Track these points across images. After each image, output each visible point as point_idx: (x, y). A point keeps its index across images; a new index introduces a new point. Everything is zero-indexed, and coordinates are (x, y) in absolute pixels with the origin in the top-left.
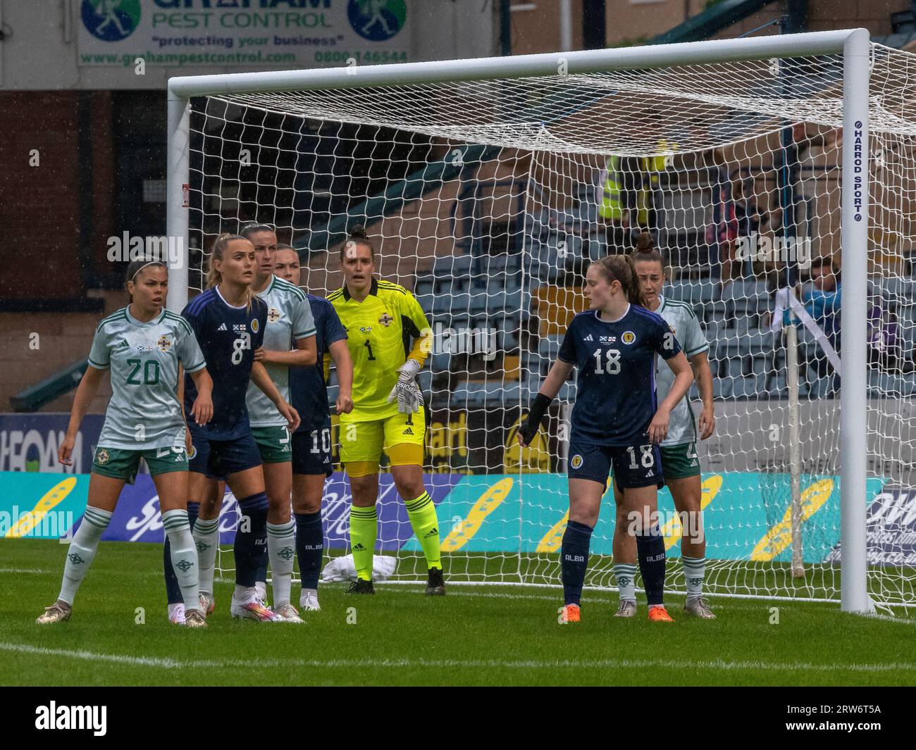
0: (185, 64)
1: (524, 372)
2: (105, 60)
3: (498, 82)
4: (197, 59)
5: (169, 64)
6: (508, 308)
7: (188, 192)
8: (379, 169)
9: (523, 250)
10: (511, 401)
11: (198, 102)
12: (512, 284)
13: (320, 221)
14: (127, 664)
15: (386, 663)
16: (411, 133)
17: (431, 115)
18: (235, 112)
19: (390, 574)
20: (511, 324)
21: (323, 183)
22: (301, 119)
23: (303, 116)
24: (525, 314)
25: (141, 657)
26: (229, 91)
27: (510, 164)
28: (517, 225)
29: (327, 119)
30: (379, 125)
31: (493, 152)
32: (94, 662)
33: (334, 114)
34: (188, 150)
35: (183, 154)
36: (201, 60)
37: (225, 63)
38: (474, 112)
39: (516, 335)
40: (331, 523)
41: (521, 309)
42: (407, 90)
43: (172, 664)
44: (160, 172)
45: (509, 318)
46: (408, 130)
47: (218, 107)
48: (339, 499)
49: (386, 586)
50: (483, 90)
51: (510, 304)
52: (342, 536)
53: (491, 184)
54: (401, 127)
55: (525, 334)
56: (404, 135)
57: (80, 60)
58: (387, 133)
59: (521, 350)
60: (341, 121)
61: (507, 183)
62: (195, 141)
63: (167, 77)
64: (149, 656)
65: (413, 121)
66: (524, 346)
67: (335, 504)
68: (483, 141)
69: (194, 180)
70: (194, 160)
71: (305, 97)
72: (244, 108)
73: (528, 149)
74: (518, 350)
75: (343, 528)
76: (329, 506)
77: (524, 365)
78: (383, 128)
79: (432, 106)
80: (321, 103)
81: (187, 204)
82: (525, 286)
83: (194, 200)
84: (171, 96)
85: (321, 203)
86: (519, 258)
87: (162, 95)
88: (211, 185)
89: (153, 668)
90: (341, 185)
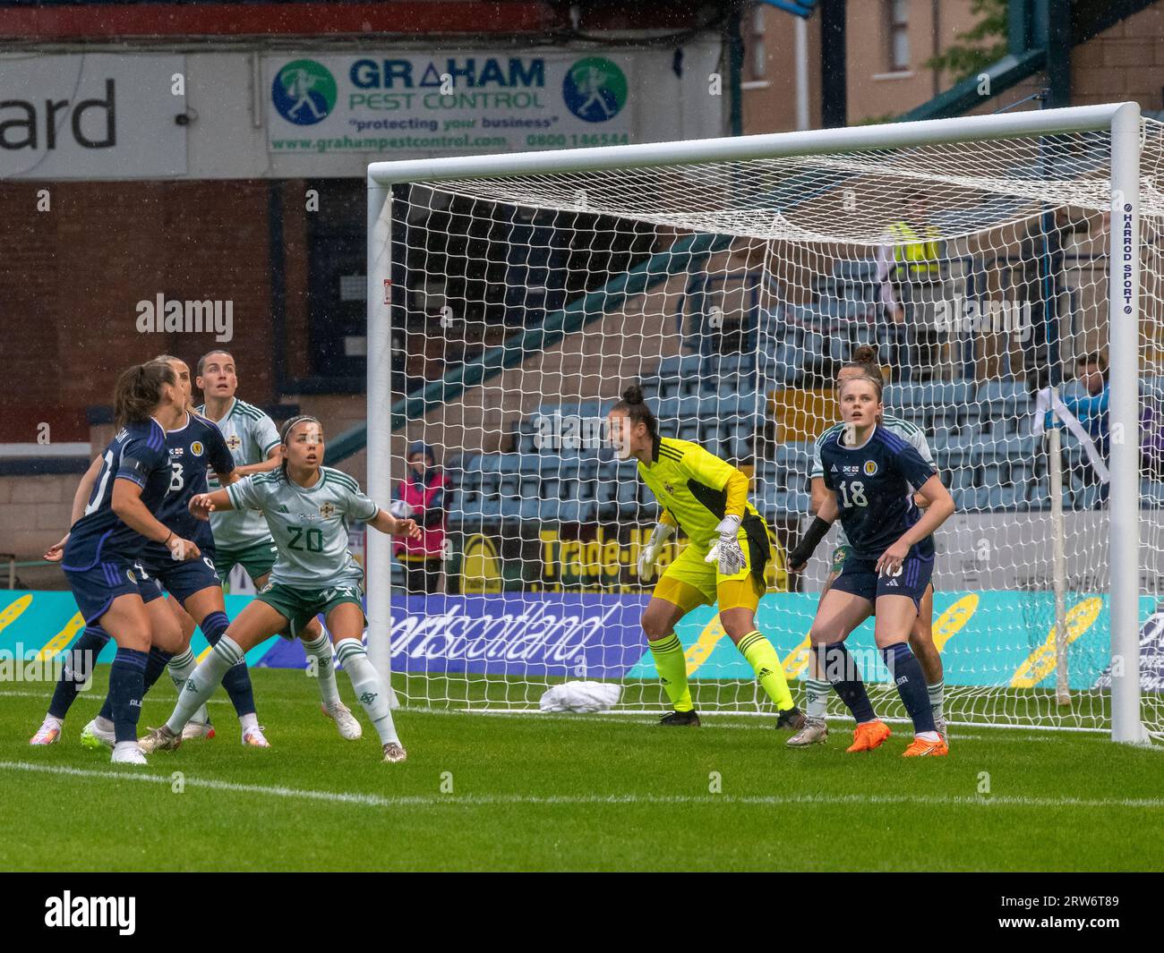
0: (385, 149)
1: (759, 482)
2: (298, 145)
3: (729, 165)
4: (398, 143)
5: (367, 149)
6: (741, 413)
7: (390, 288)
8: (600, 261)
9: (757, 348)
11: (401, 189)
12: (745, 387)
13: (534, 319)
14: (329, 802)
15: (611, 799)
16: (634, 221)
17: (655, 202)
18: (443, 199)
19: (614, 704)
20: (744, 430)
21: (536, 278)
22: (513, 208)
23: (515, 204)
24: (760, 419)
25: (343, 794)
26: (434, 177)
27: (742, 256)
28: (750, 321)
29: (541, 207)
30: (599, 213)
31: (724, 241)
32: (293, 799)
33: (550, 202)
34: (390, 242)
35: (385, 244)
36: (403, 145)
37: (428, 148)
38: (705, 199)
39: (749, 442)
40: (549, 648)
41: (756, 413)
42: (631, 174)
43: (377, 802)
44: (361, 268)
45: (741, 424)
46: (631, 218)
47: (422, 195)
48: (557, 621)
49: (610, 716)
50: (712, 175)
51: (743, 408)
52: (561, 662)
53: (720, 278)
54: (623, 215)
55: (760, 442)
56: (625, 224)
57: (271, 147)
58: (607, 222)
59: (756, 458)
60: (557, 209)
61: (739, 276)
62: (397, 232)
63: (366, 164)
64: (352, 791)
65: (637, 209)
66: (759, 454)
67: (553, 627)
68: (714, 230)
69: (397, 274)
70: (397, 253)
71: (517, 183)
72: (451, 196)
73: (762, 238)
74: (753, 458)
75: (562, 653)
76: (547, 629)
77: (759, 474)
78: (603, 216)
79: (656, 193)
80: (535, 190)
81: (390, 301)
82: (759, 388)
83: (397, 296)
84: (371, 183)
85: (535, 299)
86: (753, 356)
87: (357, 185)
88: (416, 280)
89: (357, 805)
90: (557, 279)
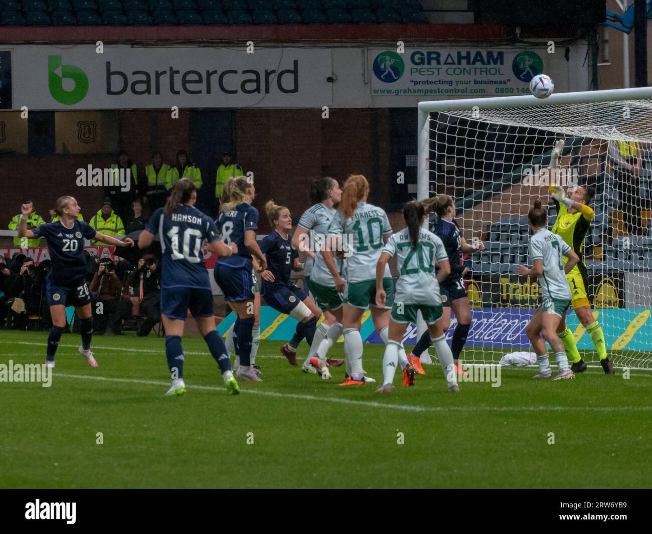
0: (427, 94)
1: (604, 256)
2: (386, 92)
3: (591, 104)
4: (434, 92)
5: (419, 94)
6: (597, 222)
7: (428, 162)
8: (528, 150)
9: (604, 192)
10: (598, 271)
11: (434, 115)
12: (599, 209)
13: (498, 177)
14: (398, 410)
15: (532, 408)
16: (545, 131)
17: (557, 122)
18: (453, 120)
19: (534, 362)
20: (598, 230)
21: (499, 157)
22: (488, 124)
23: (489, 122)
24: (605, 226)
25: (404, 406)
26: (450, 109)
27: (597, 147)
28: (601, 179)
29: (501, 123)
30: (529, 126)
31: (588, 141)
32: (379, 408)
33: (505, 121)
34: (429, 140)
35: (426, 142)
36: (436, 93)
37: (449, 94)
38: (577, 120)
39: (600, 236)
40: (504, 335)
41: (603, 223)
42: (543, 108)
43: (420, 409)
44: (414, 151)
45: (596, 227)
46: (544, 129)
47: (444, 118)
48: (508, 322)
49: (532, 368)
50: (583, 108)
51: (597, 220)
52: (509, 341)
53: (587, 157)
54: (540, 128)
55: (605, 236)
56: (542, 132)
57: (372, 91)
58: (532, 131)
59: (603, 244)
60: (508, 125)
61: (596, 156)
62: (432, 135)
63: (418, 101)
64: (409, 405)
65: (546, 125)
66: (605, 242)
67: (505, 325)
68: (584, 136)
69: (432, 156)
70: (432, 145)
71: (490, 112)
72: (458, 118)
73: (606, 139)
74: (602, 244)
75: (510, 337)
76: (503, 326)
77: (604, 252)
78: (531, 128)
79: (556, 117)
80: (498, 115)
81: (428, 168)
82: (605, 210)
83: (432, 166)
84: (420, 112)
85: (498, 167)
86: (602, 196)
87: (415, 110)
88: (441, 158)
89: (411, 411)
90: (508, 159)
